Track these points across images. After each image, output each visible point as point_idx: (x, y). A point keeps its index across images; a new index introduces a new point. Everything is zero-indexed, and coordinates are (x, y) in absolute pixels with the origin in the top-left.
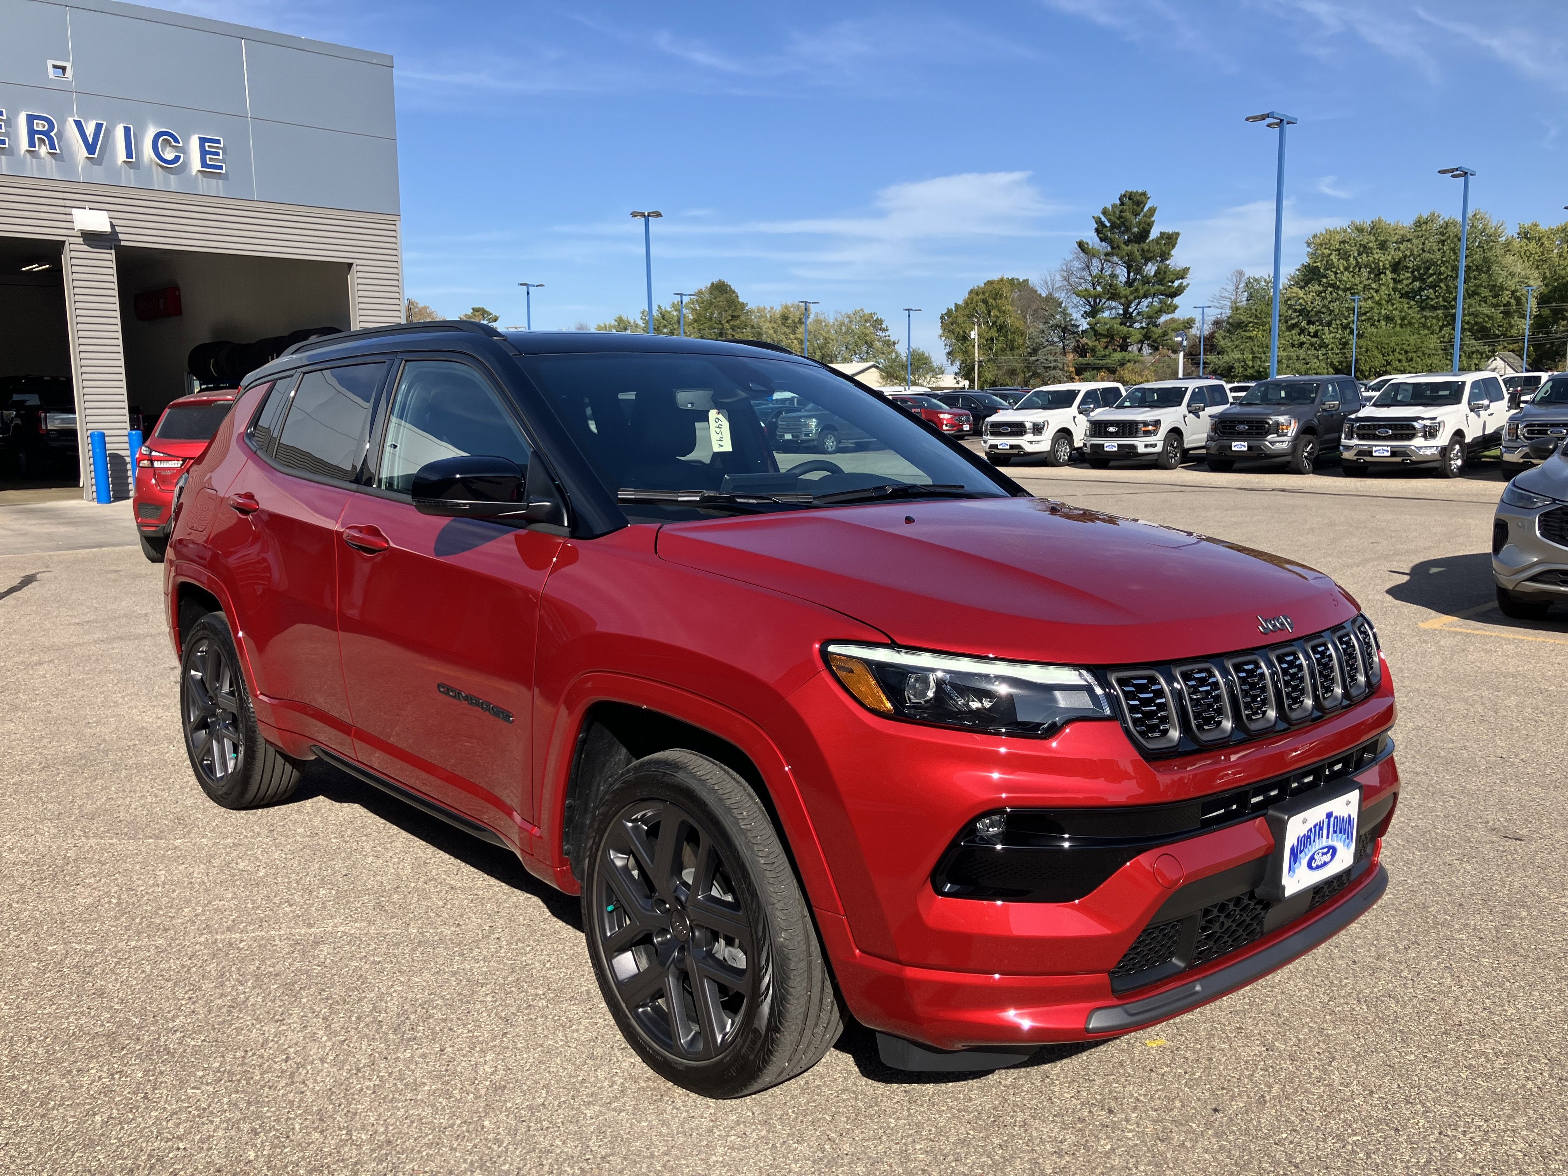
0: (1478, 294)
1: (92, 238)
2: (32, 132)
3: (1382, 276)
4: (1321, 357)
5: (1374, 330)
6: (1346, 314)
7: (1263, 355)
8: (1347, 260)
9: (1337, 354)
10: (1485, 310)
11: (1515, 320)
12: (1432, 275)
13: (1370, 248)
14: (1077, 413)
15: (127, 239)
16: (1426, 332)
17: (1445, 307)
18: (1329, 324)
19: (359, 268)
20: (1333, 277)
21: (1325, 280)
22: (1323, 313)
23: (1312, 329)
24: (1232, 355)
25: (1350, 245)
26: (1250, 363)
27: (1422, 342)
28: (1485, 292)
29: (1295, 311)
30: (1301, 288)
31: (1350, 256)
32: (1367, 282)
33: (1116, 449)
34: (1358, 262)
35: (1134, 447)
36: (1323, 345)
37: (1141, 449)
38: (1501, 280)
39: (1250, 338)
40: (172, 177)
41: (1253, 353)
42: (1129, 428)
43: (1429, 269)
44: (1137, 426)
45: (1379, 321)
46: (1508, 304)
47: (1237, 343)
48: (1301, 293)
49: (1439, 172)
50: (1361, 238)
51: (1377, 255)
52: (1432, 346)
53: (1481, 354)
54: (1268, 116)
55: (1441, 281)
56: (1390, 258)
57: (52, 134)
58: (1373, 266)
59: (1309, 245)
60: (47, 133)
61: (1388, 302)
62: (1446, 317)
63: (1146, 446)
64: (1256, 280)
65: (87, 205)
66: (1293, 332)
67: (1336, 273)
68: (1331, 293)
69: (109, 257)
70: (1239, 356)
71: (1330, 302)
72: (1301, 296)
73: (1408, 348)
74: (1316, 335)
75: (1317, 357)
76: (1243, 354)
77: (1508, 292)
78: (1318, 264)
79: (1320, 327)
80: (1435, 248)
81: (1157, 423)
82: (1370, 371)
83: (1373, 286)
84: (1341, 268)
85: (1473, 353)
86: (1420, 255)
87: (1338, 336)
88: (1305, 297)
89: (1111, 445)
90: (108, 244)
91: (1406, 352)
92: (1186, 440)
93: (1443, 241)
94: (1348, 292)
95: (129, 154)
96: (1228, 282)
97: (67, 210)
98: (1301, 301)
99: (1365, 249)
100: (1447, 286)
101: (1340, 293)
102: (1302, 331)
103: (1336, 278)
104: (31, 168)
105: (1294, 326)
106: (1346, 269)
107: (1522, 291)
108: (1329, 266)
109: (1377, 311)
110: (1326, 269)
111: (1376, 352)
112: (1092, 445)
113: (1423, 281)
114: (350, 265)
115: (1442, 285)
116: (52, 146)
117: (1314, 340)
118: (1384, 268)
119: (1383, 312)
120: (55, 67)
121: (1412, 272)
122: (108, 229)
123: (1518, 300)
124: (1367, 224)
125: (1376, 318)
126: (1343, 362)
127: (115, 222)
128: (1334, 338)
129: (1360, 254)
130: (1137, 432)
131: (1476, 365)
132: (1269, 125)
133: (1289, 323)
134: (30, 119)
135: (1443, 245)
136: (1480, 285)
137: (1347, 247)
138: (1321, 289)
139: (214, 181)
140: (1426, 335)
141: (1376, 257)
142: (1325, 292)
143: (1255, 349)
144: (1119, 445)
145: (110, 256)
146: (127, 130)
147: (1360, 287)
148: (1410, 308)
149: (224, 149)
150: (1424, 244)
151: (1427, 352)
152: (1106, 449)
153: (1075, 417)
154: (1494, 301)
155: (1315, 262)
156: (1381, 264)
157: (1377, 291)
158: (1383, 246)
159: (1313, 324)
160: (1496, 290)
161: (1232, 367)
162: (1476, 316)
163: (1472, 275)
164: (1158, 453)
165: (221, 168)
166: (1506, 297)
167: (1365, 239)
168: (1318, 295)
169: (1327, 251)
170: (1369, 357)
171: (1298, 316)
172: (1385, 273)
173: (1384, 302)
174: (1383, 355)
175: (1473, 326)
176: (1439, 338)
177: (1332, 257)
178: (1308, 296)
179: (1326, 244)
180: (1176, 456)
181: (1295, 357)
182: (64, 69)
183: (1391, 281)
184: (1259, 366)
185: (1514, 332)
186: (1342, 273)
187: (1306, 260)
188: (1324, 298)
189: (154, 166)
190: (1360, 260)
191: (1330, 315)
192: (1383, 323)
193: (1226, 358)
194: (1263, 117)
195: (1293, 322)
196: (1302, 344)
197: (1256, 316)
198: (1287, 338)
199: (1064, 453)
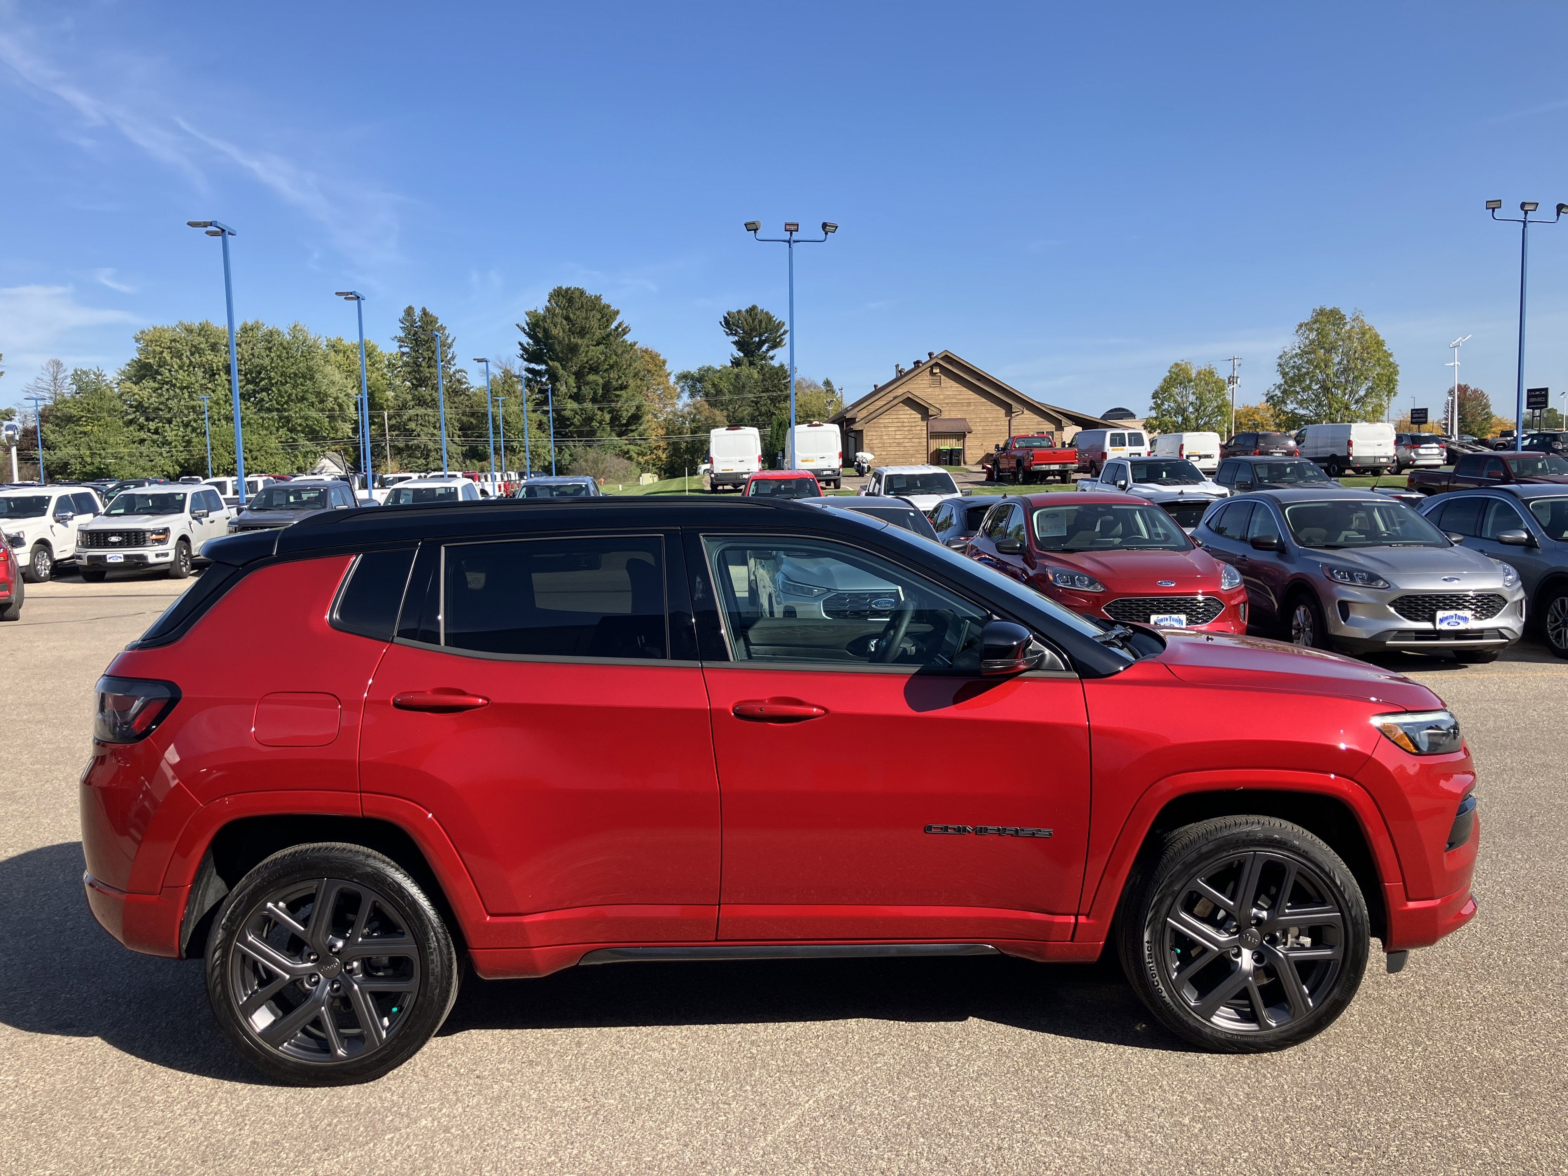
0: (307, 399)
3: (217, 377)
4: (165, 455)
5: (215, 428)
6: (186, 412)
7: (102, 451)
8: (181, 359)
9: (181, 452)
10: (313, 413)
11: (339, 424)
12: (263, 379)
13: (203, 349)
14: (53, 522)
16: (265, 432)
17: (278, 410)
18: (170, 422)
20: (168, 374)
21: (159, 377)
22: (162, 410)
23: (152, 425)
24: (65, 451)
25: (181, 344)
26: (89, 460)
27: (264, 442)
28: (312, 398)
29: (131, 406)
30: (136, 383)
31: (182, 354)
32: (203, 382)
33: (122, 560)
34: (191, 362)
35: (142, 557)
36: (166, 443)
37: (152, 559)
38: (324, 388)
39: (85, 433)
41: (90, 448)
42: (135, 538)
43: (260, 373)
44: (144, 534)
45: (219, 420)
46: (333, 409)
47: (69, 438)
48: (136, 389)
49: (336, 294)
50: (190, 338)
51: (210, 356)
52: (273, 445)
53: (315, 454)
54: (211, 224)
55: (272, 385)
56: (222, 360)
58: (207, 366)
59: (137, 340)
61: (226, 402)
62: (280, 418)
63: (157, 556)
64: (84, 372)
66: (131, 428)
67: (170, 371)
68: (167, 390)
70: (75, 452)
71: (167, 399)
72: (136, 391)
73: (251, 447)
74: (156, 432)
75: (161, 454)
76: (79, 450)
77: (331, 399)
78: (151, 361)
79: (161, 424)
80: (264, 354)
81: (166, 531)
82: (218, 469)
83: (209, 385)
84: (176, 367)
85: (307, 452)
86: (250, 360)
87: (180, 433)
88: (140, 393)
89: (115, 556)
91: (251, 451)
92: (193, 547)
93: (271, 348)
94: (185, 391)
96: (44, 372)
98: (136, 396)
99: (196, 350)
100: (279, 390)
101: (177, 391)
102: (141, 428)
103: (171, 375)
105: (131, 422)
106: (181, 367)
107: (342, 398)
108: (162, 363)
109: (217, 411)
110: (160, 366)
111: (221, 450)
112: (89, 557)
113: (257, 384)
115: (274, 389)
117: (155, 437)
118: (218, 369)
119: (223, 412)
121: (245, 375)
123: (340, 406)
124: (196, 325)
125: (216, 417)
126: (189, 459)
128: (176, 435)
129: (192, 354)
130: (145, 541)
131: (311, 463)
132: (207, 233)
133: (125, 418)
135: (270, 352)
136: (307, 391)
137: (179, 346)
138: (157, 385)
140: (266, 435)
141: (209, 358)
142: (161, 388)
143: (92, 444)
144: (126, 557)
147: (197, 386)
148: (247, 408)
150: (252, 349)
151: (269, 451)
152: (109, 561)
153: (52, 527)
154: (321, 406)
155: (148, 359)
156: (214, 365)
157: (214, 391)
158: (214, 347)
159: (153, 420)
160: (322, 397)
161: (66, 464)
162: (306, 419)
163: (299, 382)
164: (171, 563)
166: (330, 403)
167: (197, 340)
168: (154, 392)
169: (158, 349)
170: (215, 455)
171: (134, 412)
172: (219, 374)
173: (221, 402)
174: (230, 454)
175: (305, 427)
176: (277, 438)
177: (164, 354)
178: (145, 391)
179: (156, 341)
180: (186, 564)
181: (138, 454)
183: (226, 382)
184: (100, 462)
185: (340, 435)
186: (176, 371)
187: (136, 356)
188: (161, 395)
190: (193, 360)
191: (169, 412)
192: (224, 422)
193: (59, 454)
194: (205, 225)
195: (130, 417)
196: (142, 441)
197: (89, 411)
198: (126, 434)
199: (44, 567)
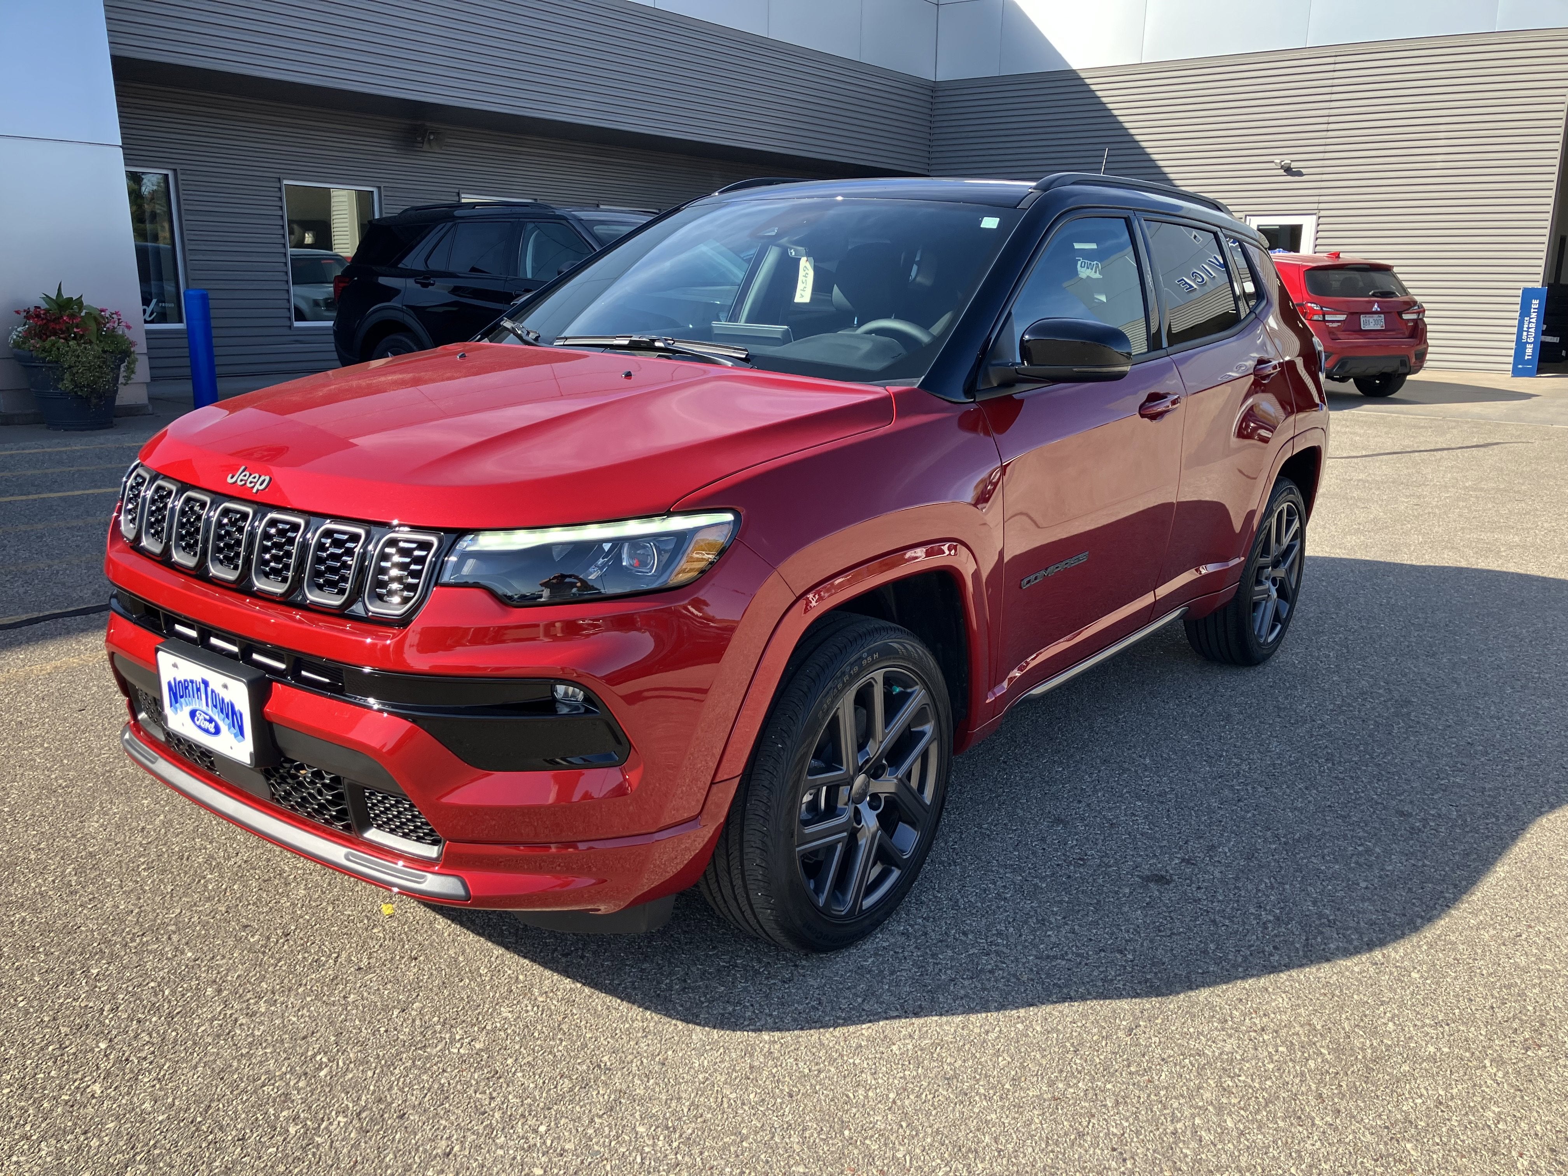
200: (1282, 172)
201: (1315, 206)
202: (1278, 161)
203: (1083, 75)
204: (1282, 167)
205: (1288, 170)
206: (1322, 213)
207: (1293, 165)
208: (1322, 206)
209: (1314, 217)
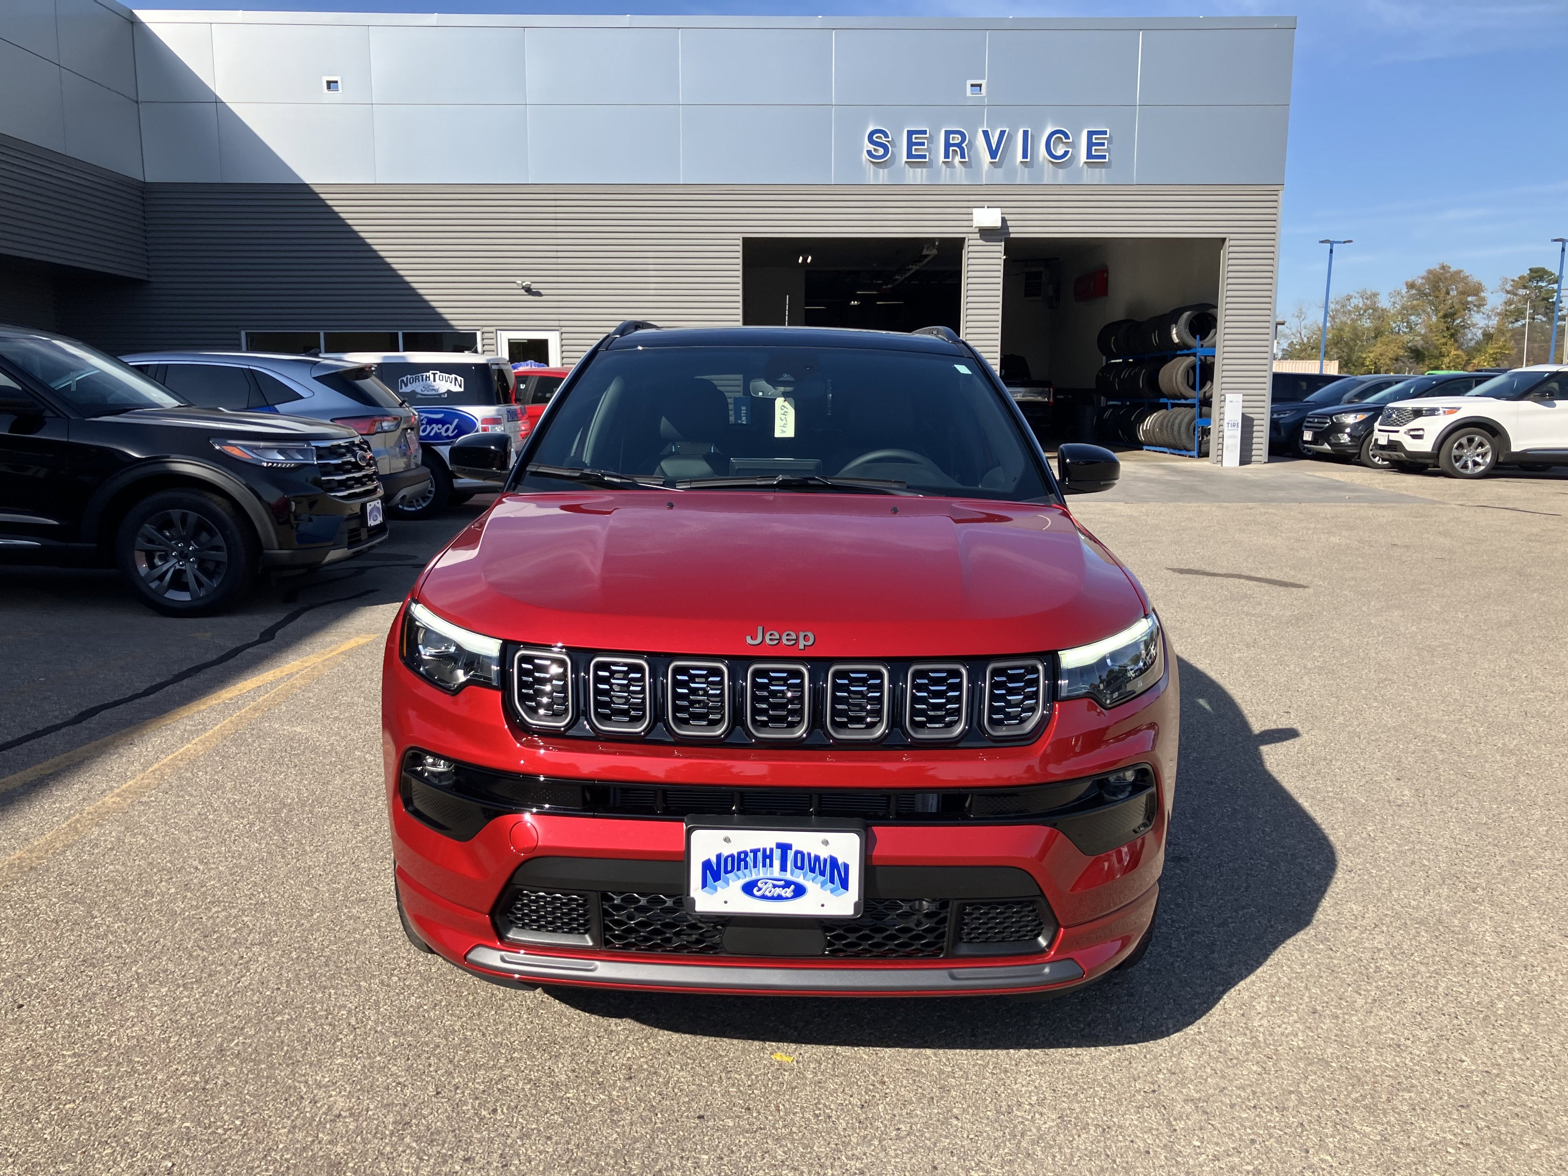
1: (987, 234)
2: (948, 145)
15: (1016, 232)
19: (1232, 243)
40: (1060, 170)
57: (964, 145)
60: (959, 145)
65: (986, 204)
69: (999, 249)
90: (1000, 238)
95: (1025, 156)
97: (969, 210)
104: (945, 175)
114: (1224, 240)
116: (963, 156)
120: (972, 85)
122: (999, 224)
127: (1007, 217)
134: (948, 133)
139: (1097, 171)
145: (1000, 247)
146: (1026, 133)
149: (1110, 140)
165: (1104, 157)
182: (980, 86)
189: (1046, 163)
200: (523, 292)
201: (557, 323)
202: (520, 282)
203: (317, 190)
204: (523, 288)
205: (528, 290)
206: (564, 329)
207: (533, 286)
208: (562, 323)
209: (558, 333)
